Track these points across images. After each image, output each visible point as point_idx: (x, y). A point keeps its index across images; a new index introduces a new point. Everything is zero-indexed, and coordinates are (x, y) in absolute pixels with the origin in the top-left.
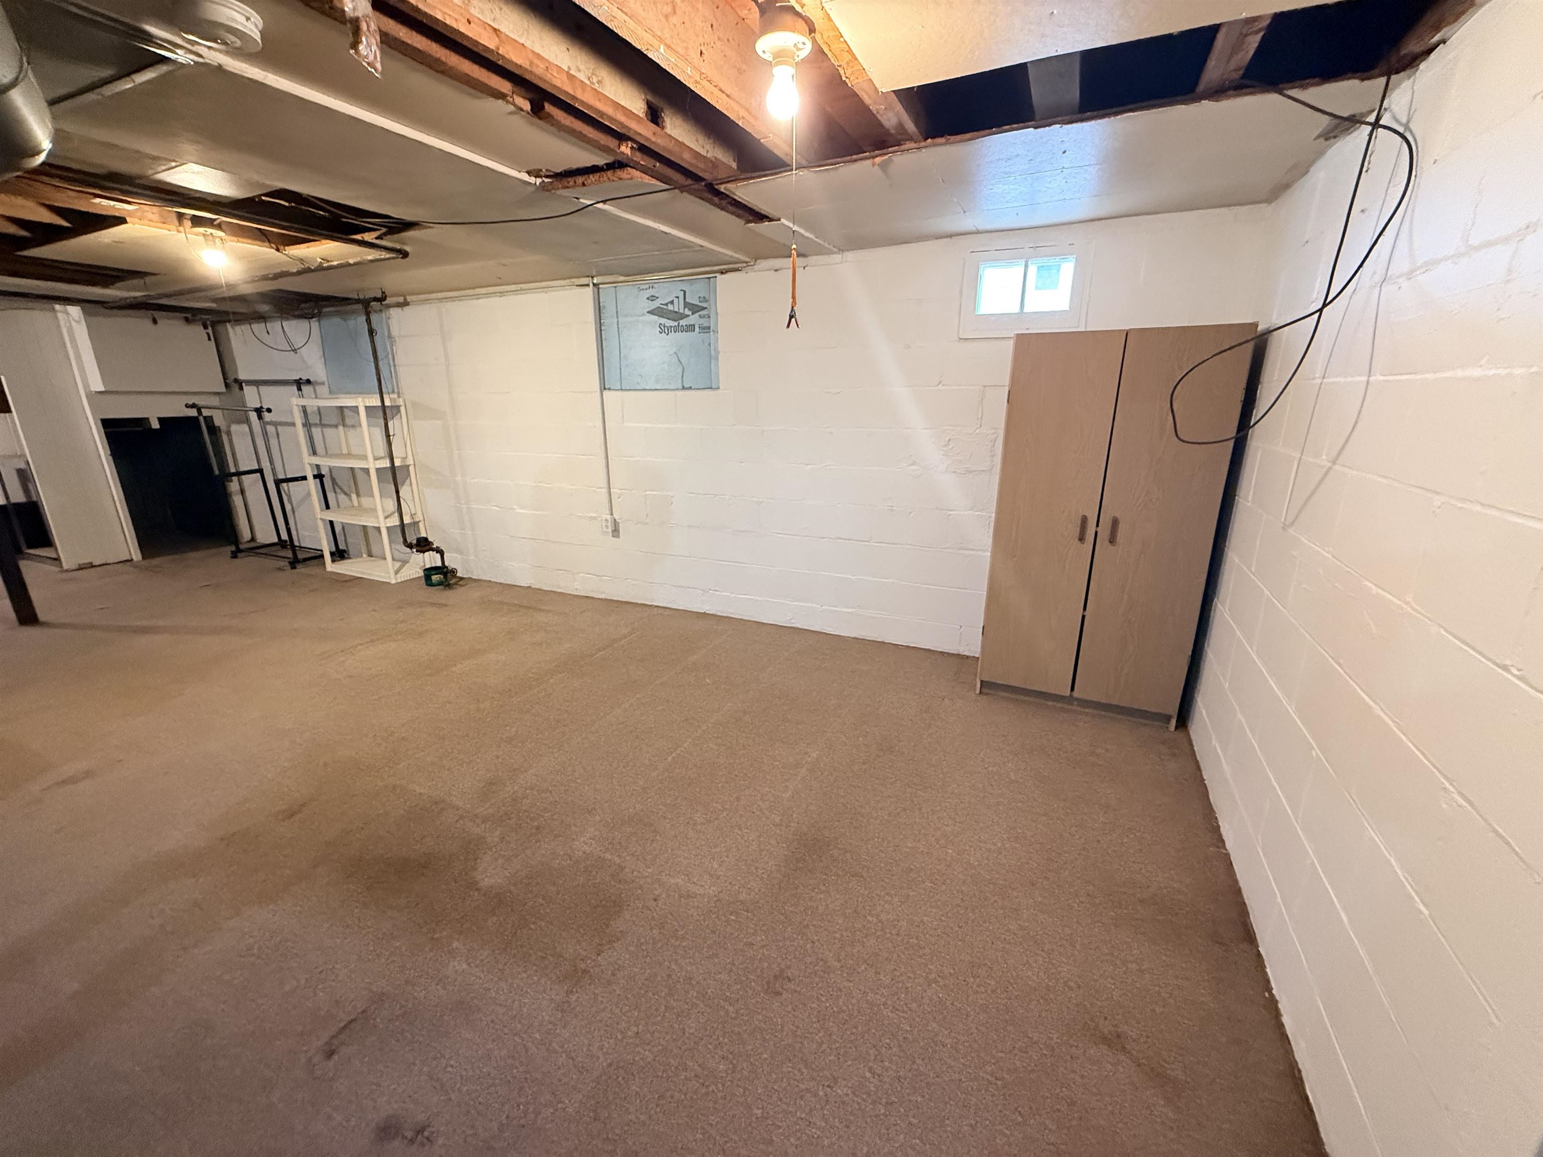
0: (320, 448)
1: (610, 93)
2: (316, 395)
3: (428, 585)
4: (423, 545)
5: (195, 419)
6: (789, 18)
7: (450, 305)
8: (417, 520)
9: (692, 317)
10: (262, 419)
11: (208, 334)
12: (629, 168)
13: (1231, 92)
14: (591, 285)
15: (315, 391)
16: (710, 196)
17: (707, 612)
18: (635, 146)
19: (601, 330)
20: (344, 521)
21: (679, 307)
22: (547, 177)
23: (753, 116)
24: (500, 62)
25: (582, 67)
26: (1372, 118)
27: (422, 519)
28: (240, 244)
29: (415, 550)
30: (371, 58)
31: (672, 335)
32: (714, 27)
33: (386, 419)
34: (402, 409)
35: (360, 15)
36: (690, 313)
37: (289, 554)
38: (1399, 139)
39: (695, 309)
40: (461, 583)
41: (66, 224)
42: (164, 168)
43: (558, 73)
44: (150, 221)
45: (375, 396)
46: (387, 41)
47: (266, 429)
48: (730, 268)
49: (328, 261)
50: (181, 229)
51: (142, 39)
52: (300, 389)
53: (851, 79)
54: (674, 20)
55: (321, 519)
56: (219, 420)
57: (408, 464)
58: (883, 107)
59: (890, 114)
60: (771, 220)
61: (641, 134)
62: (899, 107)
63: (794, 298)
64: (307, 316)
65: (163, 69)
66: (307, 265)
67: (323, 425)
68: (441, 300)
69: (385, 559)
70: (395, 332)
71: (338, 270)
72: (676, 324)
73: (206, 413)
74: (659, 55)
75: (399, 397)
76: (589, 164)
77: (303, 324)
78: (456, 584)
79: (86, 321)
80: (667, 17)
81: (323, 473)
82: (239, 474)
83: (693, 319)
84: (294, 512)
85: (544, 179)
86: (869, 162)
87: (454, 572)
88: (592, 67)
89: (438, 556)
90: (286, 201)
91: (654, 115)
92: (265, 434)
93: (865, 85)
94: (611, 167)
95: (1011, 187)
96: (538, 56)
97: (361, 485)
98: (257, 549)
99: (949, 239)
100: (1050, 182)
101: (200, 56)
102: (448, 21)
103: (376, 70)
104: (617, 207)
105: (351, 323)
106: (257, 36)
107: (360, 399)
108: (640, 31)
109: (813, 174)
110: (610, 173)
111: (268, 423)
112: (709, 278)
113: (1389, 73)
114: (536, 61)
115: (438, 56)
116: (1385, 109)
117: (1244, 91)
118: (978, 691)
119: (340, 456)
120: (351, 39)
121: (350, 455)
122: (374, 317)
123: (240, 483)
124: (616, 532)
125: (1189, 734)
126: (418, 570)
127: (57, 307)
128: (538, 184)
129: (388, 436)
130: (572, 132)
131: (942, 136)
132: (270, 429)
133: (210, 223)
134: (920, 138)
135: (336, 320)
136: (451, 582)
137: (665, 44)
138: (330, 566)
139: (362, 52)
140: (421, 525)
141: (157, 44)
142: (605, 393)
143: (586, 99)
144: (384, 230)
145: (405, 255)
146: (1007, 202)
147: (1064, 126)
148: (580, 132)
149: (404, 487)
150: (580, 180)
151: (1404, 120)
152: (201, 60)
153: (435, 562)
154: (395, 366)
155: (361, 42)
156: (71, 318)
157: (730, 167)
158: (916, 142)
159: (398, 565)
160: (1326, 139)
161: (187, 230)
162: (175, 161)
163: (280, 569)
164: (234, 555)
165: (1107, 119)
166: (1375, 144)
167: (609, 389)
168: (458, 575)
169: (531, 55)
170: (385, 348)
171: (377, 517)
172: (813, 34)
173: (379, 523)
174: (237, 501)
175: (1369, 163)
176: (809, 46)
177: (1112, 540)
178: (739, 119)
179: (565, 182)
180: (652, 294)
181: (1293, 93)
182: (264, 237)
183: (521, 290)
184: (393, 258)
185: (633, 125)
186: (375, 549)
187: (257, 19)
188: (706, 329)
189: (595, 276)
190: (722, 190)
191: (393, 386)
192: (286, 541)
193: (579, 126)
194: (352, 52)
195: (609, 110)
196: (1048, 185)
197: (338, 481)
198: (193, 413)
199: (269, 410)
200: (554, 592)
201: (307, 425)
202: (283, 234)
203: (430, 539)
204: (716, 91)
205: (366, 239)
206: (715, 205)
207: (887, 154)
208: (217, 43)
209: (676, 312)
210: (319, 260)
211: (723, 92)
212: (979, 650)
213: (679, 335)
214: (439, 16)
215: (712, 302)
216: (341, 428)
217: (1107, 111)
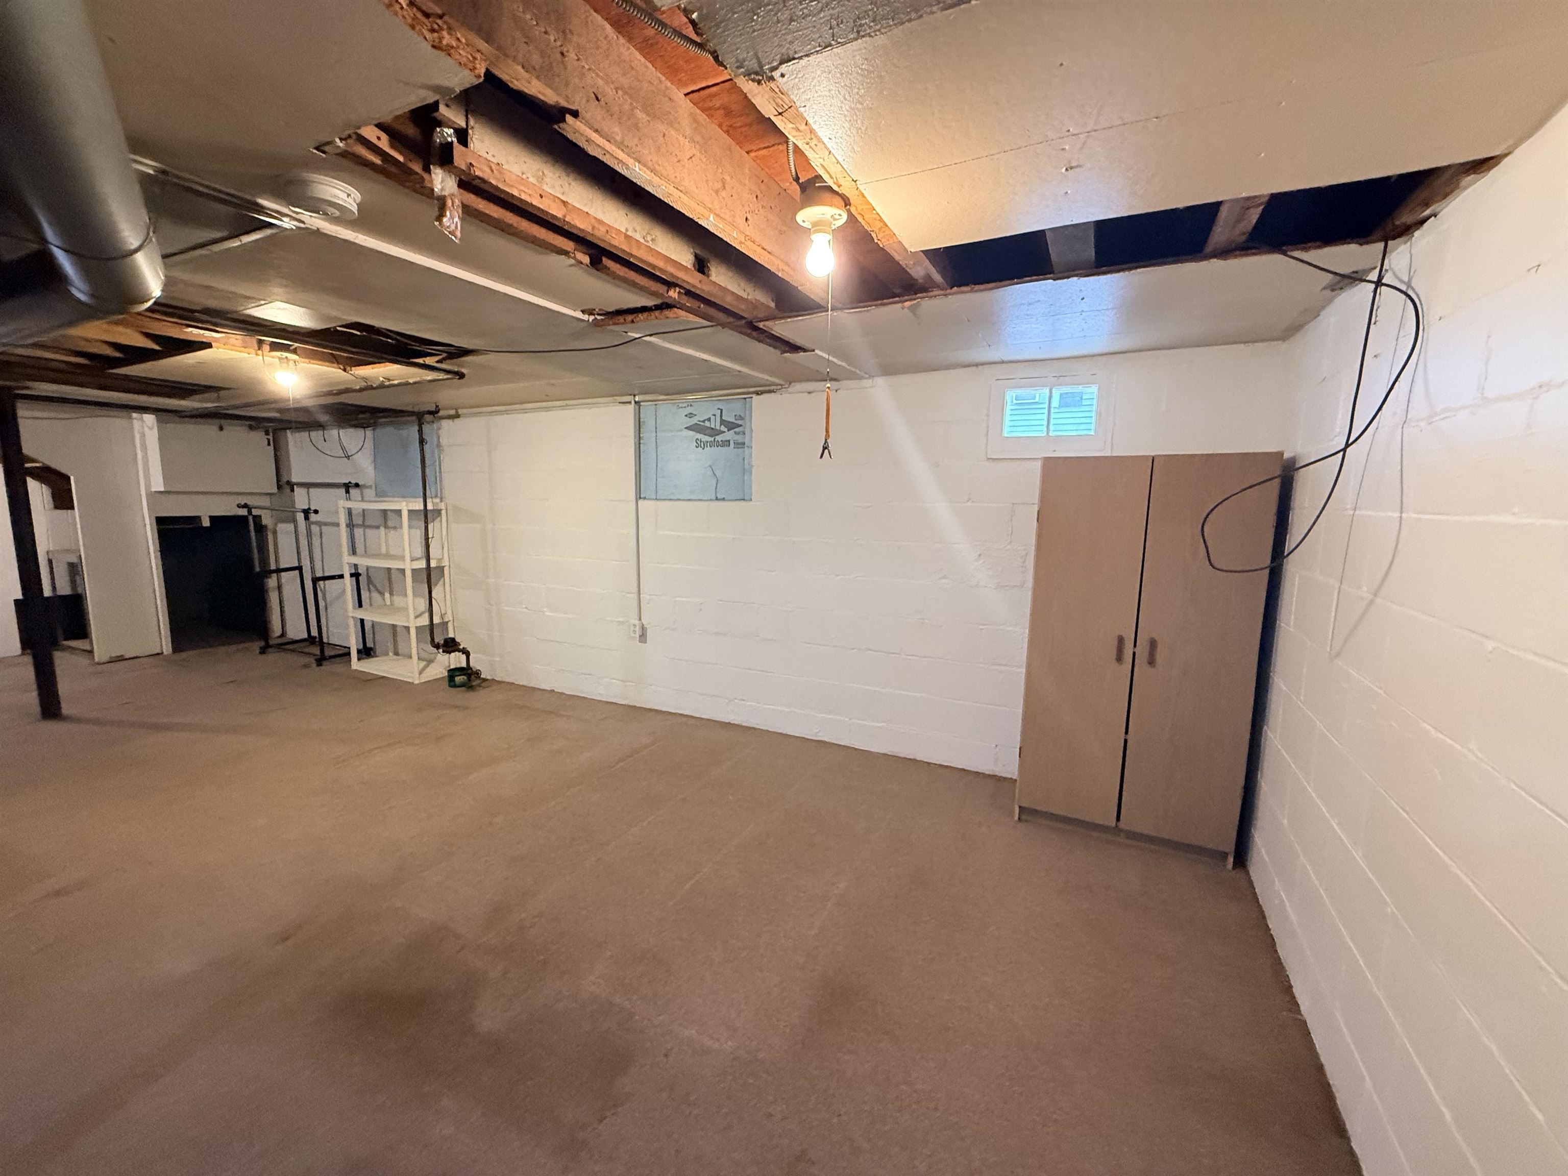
0: (360, 549)
1: (662, 249)
2: (362, 497)
3: (450, 686)
4: (450, 646)
5: (245, 518)
6: (827, 196)
7: (498, 419)
8: (447, 620)
9: (727, 433)
10: (308, 519)
11: (269, 440)
12: (676, 309)
13: (1238, 253)
14: (633, 402)
15: (362, 494)
16: (749, 331)
17: (732, 722)
18: (682, 291)
19: (640, 444)
20: (375, 619)
21: (715, 424)
22: (598, 314)
23: (792, 269)
24: (566, 227)
25: (638, 228)
26: (1374, 276)
27: (451, 618)
28: (312, 366)
29: (441, 650)
30: (453, 227)
31: (708, 449)
32: (759, 198)
33: (426, 523)
34: (443, 512)
35: (446, 194)
36: (726, 430)
37: (316, 650)
38: (1404, 297)
39: (731, 426)
40: (483, 685)
41: (157, 347)
42: (253, 305)
43: (616, 235)
44: (234, 345)
45: (418, 499)
46: (468, 211)
47: (310, 529)
48: (764, 390)
49: (389, 380)
50: (260, 352)
51: (254, 210)
52: (347, 492)
53: (883, 241)
54: (723, 194)
55: (353, 617)
56: (267, 520)
57: (443, 565)
58: (912, 263)
59: (919, 268)
60: (805, 350)
61: (688, 283)
62: (927, 263)
63: (827, 431)
64: (363, 426)
65: (268, 232)
66: (369, 384)
67: (364, 526)
68: (491, 413)
69: (411, 657)
70: (443, 441)
71: (399, 388)
72: (712, 439)
73: (255, 512)
74: (709, 222)
75: (441, 501)
76: (639, 305)
77: (360, 432)
78: (479, 685)
79: (158, 427)
80: (717, 192)
81: (360, 571)
82: (279, 571)
83: (729, 435)
84: (326, 609)
85: (596, 316)
86: (900, 305)
87: (478, 674)
88: (647, 228)
89: (464, 657)
90: (358, 331)
91: (701, 266)
92: (309, 534)
93: (896, 246)
94: (658, 308)
95: (1033, 326)
96: (600, 222)
97: (396, 587)
98: (287, 645)
99: (975, 368)
100: (1070, 323)
101: (303, 222)
102: (523, 197)
103: (455, 237)
104: (664, 339)
105: (404, 433)
106: (355, 209)
107: (404, 503)
108: (693, 204)
109: (846, 314)
110: (657, 313)
111: (313, 523)
112: (745, 398)
113: (1386, 239)
114: (596, 225)
115: (511, 222)
116: (1386, 270)
117: (1249, 251)
118: (1016, 818)
119: (378, 556)
120: (436, 213)
121: (388, 556)
122: (426, 428)
123: (279, 580)
124: (643, 637)
125: (1248, 873)
126: (444, 671)
127: (134, 415)
128: (591, 320)
129: (427, 539)
130: (625, 280)
131: (968, 285)
132: (315, 529)
133: (286, 348)
134: (946, 286)
135: (389, 430)
136: (474, 684)
137: (715, 214)
138: (356, 664)
139: (445, 224)
140: (450, 625)
141: (267, 213)
142: (640, 502)
143: (639, 254)
144: (444, 355)
145: (461, 376)
146: (1030, 338)
147: (1082, 279)
148: (633, 281)
149: (437, 587)
150: (629, 318)
151: (1406, 279)
152: (302, 225)
153: (460, 662)
154: (440, 472)
155: (445, 216)
156: (145, 425)
157: (768, 307)
158: (942, 290)
159: (423, 664)
160: (1333, 290)
161: (265, 353)
162: (265, 300)
163: (306, 666)
164: (263, 651)
165: (1121, 274)
166: (1380, 298)
167: (645, 498)
168: (482, 676)
169: (593, 221)
170: (433, 456)
171: (408, 617)
172: (848, 207)
173: (408, 622)
174: (273, 597)
175: (1376, 316)
176: (845, 217)
177: (1151, 662)
178: (779, 271)
179: (615, 320)
180: (690, 412)
181: (1297, 254)
182: (334, 360)
183: (567, 405)
184: (447, 379)
185: (681, 275)
186: (401, 647)
187: (357, 196)
188: (740, 445)
189: (638, 394)
190: (761, 326)
191: (437, 491)
192: (316, 637)
193: (632, 275)
194: (437, 223)
195: (660, 264)
196: (1068, 325)
197: (373, 579)
198: (244, 512)
199: (316, 512)
200: (578, 696)
201: (351, 526)
202: (351, 358)
203: (457, 640)
204: (759, 250)
205: (427, 363)
206: (754, 338)
207: (915, 299)
208: (319, 214)
209: (712, 429)
210: (381, 379)
211: (765, 250)
212: (1016, 773)
213: (715, 449)
214: (516, 193)
215: (747, 419)
216: (382, 529)
217: (1124, 266)
